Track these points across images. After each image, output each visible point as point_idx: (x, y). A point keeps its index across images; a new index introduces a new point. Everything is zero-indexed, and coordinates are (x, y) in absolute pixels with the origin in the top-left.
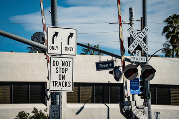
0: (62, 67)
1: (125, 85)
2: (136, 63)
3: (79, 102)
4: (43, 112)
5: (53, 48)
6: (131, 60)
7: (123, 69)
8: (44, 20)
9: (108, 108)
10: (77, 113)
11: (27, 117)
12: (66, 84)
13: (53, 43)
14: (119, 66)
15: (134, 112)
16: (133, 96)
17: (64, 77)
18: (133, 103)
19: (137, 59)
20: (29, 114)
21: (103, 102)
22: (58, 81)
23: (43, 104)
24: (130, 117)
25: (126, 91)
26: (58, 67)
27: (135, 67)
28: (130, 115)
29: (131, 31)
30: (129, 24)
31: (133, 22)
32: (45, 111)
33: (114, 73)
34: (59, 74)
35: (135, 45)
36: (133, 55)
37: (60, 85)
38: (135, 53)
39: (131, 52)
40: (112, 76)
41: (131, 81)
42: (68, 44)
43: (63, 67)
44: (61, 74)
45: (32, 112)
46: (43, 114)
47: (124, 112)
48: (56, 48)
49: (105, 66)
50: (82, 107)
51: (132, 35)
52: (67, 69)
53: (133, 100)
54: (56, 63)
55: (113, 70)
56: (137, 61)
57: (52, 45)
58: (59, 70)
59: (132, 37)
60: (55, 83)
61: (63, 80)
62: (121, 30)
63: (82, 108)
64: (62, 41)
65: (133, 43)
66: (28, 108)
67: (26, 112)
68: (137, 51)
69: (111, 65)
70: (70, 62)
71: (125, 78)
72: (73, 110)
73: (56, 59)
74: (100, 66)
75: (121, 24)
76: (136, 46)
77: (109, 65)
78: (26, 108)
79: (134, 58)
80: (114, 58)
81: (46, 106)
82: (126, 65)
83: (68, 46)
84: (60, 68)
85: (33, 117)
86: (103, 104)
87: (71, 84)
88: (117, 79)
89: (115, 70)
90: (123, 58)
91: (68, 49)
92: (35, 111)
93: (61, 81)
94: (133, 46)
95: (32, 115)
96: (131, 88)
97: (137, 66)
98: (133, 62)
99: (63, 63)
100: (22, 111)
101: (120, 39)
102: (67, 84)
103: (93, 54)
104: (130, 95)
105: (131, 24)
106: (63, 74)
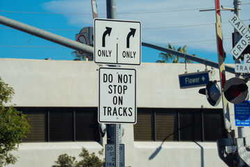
0: (118, 84)
1: (225, 112)
2: (244, 75)
3: (153, 139)
4: (97, 155)
5: (104, 53)
6: (236, 71)
7: (223, 86)
8: (94, 7)
9: (202, 148)
10: (151, 157)
11: (72, 162)
12: (125, 111)
13: (104, 45)
14: (215, 82)
15: (242, 156)
16: (240, 129)
17: (121, 101)
18: (240, 142)
19: (246, 68)
20: (74, 158)
21: (194, 140)
22: (113, 106)
23: (96, 143)
24: (236, 165)
25: (227, 122)
26: (112, 84)
27: (243, 82)
28: (235, 162)
29: (236, 22)
30: (232, 11)
31: (239, 7)
32: (100, 153)
33: (207, 92)
34: (113, 94)
35: (242, 46)
36: (239, 62)
37: (115, 112)
38: (243, 59)
39: (237, 57)
40: (205, 97)
41: (235, 106)
42: (128, 46)
43: (120, 84)
44: (117, 95)
45: (80, 155)
46: (97, 159)
47: (225, 155)
48: (108, 54)
49: (194, 80)
50: (158, 147)
51: (238, 29)
52: (125, 88)
53: (240, 136)
54: (108, 78)
55: (205, 87)
56: (246, 72)
57: (102, 49)
58: (113, 88)
59: (238, 33)
60: (106, 109)
61: (120, 106)
62: (219, 21)
63: (159, 150)
64: (117, 42)
65: (239, 43)
66: (74, 149)
67: (69, 155)
68: (246, 56)
69: (203, 79)
70: (130, 76)
71: (226, 101)
72: (144, 152)
73: (108, 72)
74: (185, 81)
75: (218, 12)
76: (244, 47)
77: (200, 80)
78: (70, 149)
79: (241, 68)
80: (209, 68)
81: (102, 145)
82: (227, 79)
83: (127, 50)
84: (115, 86)
85: (81, 163)
86: (194, 143)
87: (133, 111)
88: (212, 102)
89: (208, 88)
90: (222, 68)
91: (128, 55)
92: (85, 153)
93: (117, 106)
94: (239, 48)
95: (79, 159)
96: (237, 117)
97: (246, 80)
98: (239, 74)
99: (120, 78)
100: (64, 153)
101: (217, 35)
102: (127, 110)
103: (176, 62)
104: (235, 128)
105: (236, 11)
106: (121, 95)
